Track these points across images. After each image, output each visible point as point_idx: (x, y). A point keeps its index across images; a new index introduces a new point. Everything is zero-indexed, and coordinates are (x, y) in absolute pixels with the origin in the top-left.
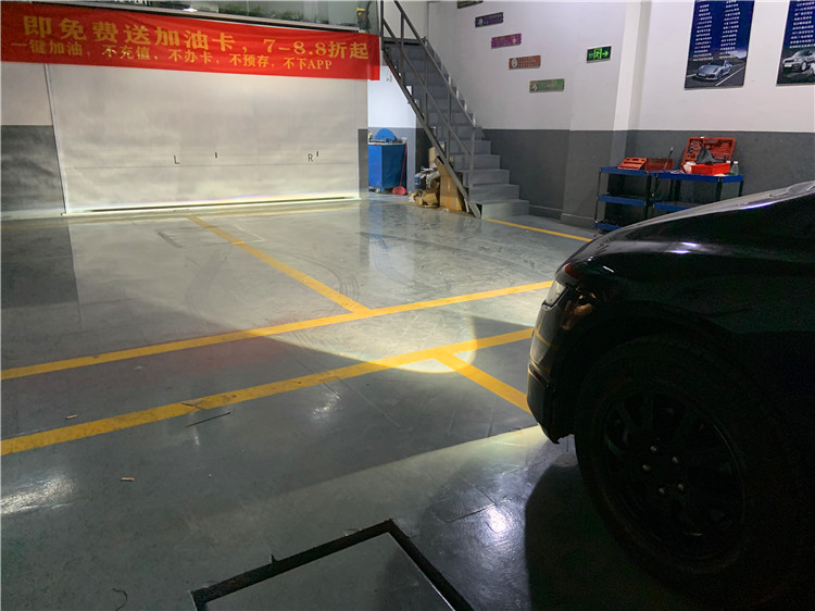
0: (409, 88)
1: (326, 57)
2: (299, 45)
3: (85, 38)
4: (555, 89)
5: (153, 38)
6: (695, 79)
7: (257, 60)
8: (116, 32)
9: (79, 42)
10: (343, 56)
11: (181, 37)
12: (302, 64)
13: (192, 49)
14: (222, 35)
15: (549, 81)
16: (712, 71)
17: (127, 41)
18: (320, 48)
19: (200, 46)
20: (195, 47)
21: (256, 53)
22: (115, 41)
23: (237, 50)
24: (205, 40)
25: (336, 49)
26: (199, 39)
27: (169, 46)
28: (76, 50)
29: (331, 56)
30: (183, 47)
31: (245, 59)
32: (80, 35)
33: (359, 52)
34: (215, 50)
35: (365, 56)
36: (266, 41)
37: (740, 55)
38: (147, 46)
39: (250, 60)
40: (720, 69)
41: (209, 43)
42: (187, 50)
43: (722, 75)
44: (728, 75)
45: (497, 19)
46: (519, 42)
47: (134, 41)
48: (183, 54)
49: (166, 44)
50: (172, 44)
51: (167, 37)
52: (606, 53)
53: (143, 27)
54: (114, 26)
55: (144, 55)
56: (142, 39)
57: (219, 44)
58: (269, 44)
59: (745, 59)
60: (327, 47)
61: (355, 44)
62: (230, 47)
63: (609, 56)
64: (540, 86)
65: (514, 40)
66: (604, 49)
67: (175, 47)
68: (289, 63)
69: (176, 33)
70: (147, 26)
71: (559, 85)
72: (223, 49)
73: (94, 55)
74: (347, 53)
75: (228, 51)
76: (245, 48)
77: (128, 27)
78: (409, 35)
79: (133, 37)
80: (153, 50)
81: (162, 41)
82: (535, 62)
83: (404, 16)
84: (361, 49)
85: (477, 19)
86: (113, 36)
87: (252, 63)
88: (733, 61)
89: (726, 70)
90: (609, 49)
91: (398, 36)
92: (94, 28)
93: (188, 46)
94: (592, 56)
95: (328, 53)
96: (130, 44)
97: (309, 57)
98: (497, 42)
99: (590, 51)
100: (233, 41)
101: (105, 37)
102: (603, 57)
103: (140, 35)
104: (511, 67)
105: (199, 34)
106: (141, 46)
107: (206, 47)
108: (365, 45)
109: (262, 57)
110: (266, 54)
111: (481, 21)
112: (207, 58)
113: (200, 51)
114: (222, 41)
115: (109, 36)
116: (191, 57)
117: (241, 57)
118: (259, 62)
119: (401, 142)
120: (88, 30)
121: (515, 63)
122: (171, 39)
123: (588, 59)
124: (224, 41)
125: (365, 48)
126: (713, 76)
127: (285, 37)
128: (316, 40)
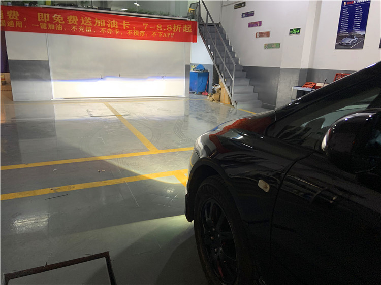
0: (209, 46)
1: (172, 32)
2: (159, 26)
3: (63, 23)
4: (276, 48)
5: (93, 23)
6: (340, 45)
7: (139, 33)
8: (77, 20)
9: (61, 24)
10: (180, 32)
11: (106, 23)
12: (160, 35)
13: (110, 28)
14: (124, 21)
15: (273, 44)
16: (348, 41)
17: (82, 24)
18: (169, 28)
19: (114, 27)
20: (112, 27)
21: (139, 30)
22: (77, 24)
23: (131, 28)
24: (117, 24)
25: (177, 28)
26: (114, 23)
27: (100, 27)
28: (60, 28)
29: (174, 31)
30: (107, 27)
31: (134, 32)
32: (61, 21)
33: (187, 29)
34: (121, 28)
35: (190, 31)
36: (144, 24)
37: (362, 33)
38: (90, 26)
39: (136, 33)
40: (352, 40)
41: (118, 26)
42: (108, 28)
43: (353, 43)
44: (356, 43)
45: (251, 14)
46: (260, 25)
47: (85, 24)
48: (106, 30)
49: (99, 25)
50: (102, 26)
51: (100, 23)
52: (298, 31)
53: (89, 18)
54: (76, 17)
55: (89, 31)
56: (88, 23)
57: (123, 26)
58: (145, 26)
59: (364, 36)
60: (172, 27)
61: (186, 26)
62: (128, 27)
63: (299, 33)
64: (269, 46)
65: (258, 24)
66: (297, 29)
67: (103, 27)
68: (154, 34)
69: (104, 21)
70: (91, 17)
71: (278, 46)
72: (125, 28)
73: (67, 30)
74: (182, 30)
75: (127, 29)
76: (134, 28)
77: (82, 18)
78: (210, 21)
79: (85, 22)
80: (93, 28)
81: (98, 24)
82: (267, 34)
83: (208, 13)
84: (189, 28)
85: (243, 14)
86: (76, 22)
87: (137, 34)
88: (358, 36)
89: (355, 41)
90: (299, 29)
91: (205, 22)
92: (68, 18)
93: (109, 27)
94: (291, 32)
95: (173, 30)
96: (83, 26)
97: (164, 32)
98: (251, 25)
99: (291, 30)
100: (129, 25)
101: (73, 22)
102: (297, 33)
103: (88, 22)
104: (256, 37)
105: (114, 21)
106: (88, 26)
107: (117, 27)
108: (190, 26)
109: (142, 32)
110: (144, 30)
111: (244, 15)
112: (117, 32)
113: (114, 29)
114: (124, 24)
115: (74, 22)
116: (110, 32)
117: (132, 32)
118: (141, 34)
119: (207, 71)
120: (65, 19)
121: (258, 35)
122: (101, 23)
123: (290, 34)
124: (125, 24)
125: (190, 28)
126: (348, 43)
127: (153, 22)
128: (168, 24)
